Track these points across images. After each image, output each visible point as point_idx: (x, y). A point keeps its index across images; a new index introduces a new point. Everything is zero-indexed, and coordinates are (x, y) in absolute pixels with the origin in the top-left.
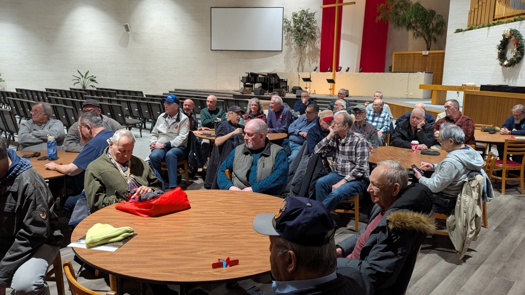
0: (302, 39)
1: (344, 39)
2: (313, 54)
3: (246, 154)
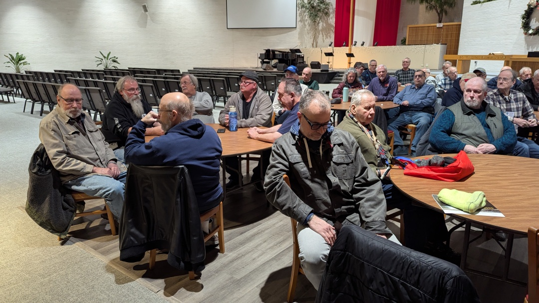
0: (316, 15)
1: (358, 15)
2: (326, 30)
3: (469, 114)
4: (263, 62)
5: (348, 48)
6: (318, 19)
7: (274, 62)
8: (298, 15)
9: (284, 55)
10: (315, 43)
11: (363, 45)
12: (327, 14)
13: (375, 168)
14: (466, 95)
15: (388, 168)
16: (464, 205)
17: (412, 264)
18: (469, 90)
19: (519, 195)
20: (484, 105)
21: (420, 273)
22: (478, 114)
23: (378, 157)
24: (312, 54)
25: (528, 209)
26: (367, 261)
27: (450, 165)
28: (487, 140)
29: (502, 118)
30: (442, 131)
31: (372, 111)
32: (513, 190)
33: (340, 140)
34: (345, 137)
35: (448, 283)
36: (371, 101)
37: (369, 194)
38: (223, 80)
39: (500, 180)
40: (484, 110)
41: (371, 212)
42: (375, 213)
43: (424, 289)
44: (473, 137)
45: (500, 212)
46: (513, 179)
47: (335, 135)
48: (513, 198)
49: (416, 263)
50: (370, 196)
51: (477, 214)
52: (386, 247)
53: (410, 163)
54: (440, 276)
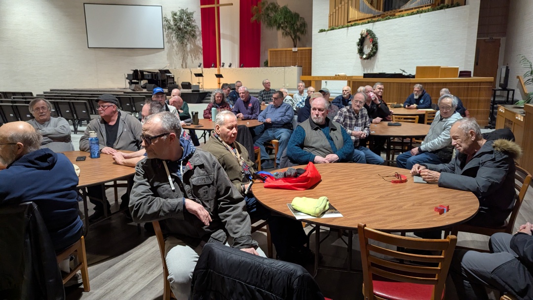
0: (183, 37)
1: (224, 38)
2: (194, 51)
3: (316, 129)
4: (131, 83)
5: (216, 69)
6: (186, 40)
7: (143, 82)
8: (165, 36)
9: (154, 76)
10: (184, 64)
11: (230, 66)
12: (193, 36)
13: (240, 183)
14: (312, 113)
15: (251, 183)
16: (312, 210)
17: (265, 270)
18: (315, 109)
19: (355, 196)
20: (328, 120)
21: (272, 278)
22: (323, 128)
23: (243, 173)
24: (182, 75)
25: (361, 208)
26: (226, 275)
27: (301, 176)
28: (331, 151)
29: (342, 131)
30: (296, 145)
31: (235, 131)
32: (351, 193)
33: (201, 161)
34: (206, 158)
35: (295, 283)
36: (233, 122)
37: (235, 211)
38: (85, 103)
39: (341, 185)
40: (328, 126)
41: (238, 228)
42: (242, 229)
43: (276, 292)
44: (321, 149)
45: (340, 213)
46: (351, 183)
47: (196, 156)
48: (350, 200)
49: (268, 269)
50: (236, 213)
51: (323, 217)
52: (243, 259)
53: (269, 176)
54: (288, 278)
